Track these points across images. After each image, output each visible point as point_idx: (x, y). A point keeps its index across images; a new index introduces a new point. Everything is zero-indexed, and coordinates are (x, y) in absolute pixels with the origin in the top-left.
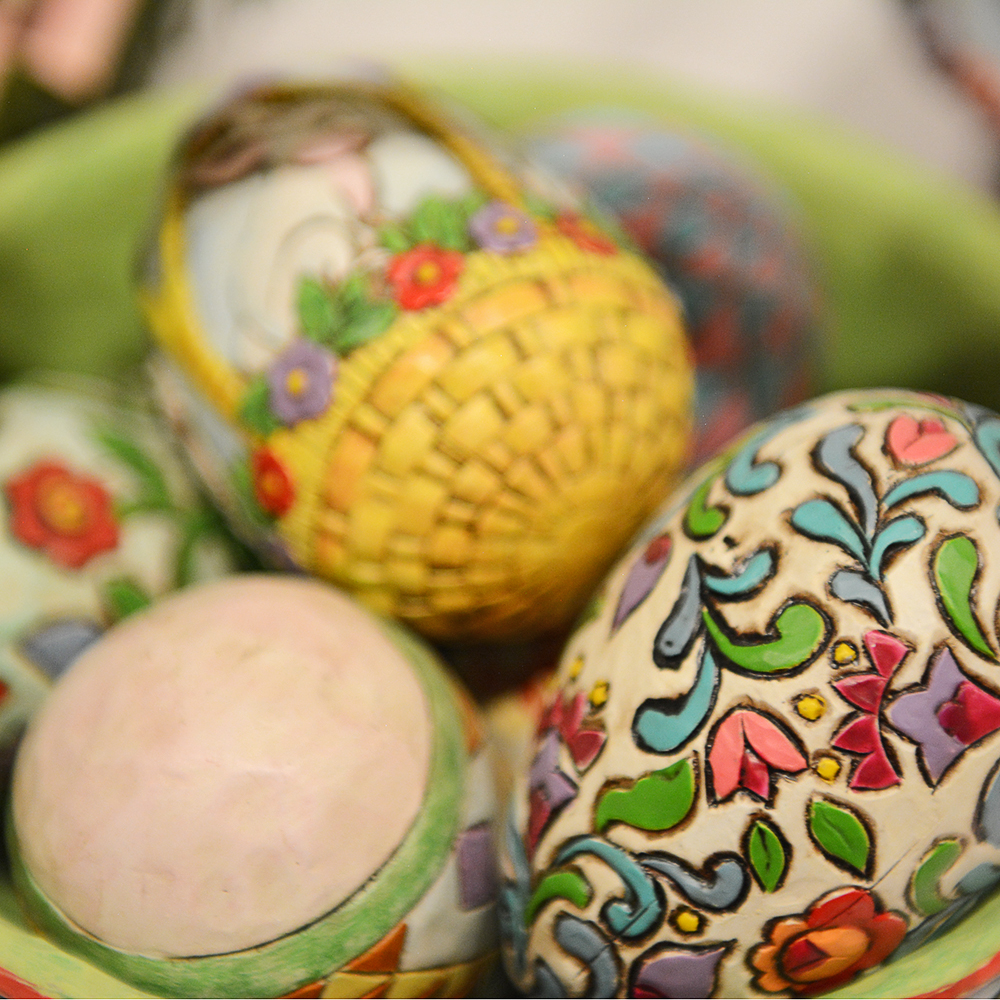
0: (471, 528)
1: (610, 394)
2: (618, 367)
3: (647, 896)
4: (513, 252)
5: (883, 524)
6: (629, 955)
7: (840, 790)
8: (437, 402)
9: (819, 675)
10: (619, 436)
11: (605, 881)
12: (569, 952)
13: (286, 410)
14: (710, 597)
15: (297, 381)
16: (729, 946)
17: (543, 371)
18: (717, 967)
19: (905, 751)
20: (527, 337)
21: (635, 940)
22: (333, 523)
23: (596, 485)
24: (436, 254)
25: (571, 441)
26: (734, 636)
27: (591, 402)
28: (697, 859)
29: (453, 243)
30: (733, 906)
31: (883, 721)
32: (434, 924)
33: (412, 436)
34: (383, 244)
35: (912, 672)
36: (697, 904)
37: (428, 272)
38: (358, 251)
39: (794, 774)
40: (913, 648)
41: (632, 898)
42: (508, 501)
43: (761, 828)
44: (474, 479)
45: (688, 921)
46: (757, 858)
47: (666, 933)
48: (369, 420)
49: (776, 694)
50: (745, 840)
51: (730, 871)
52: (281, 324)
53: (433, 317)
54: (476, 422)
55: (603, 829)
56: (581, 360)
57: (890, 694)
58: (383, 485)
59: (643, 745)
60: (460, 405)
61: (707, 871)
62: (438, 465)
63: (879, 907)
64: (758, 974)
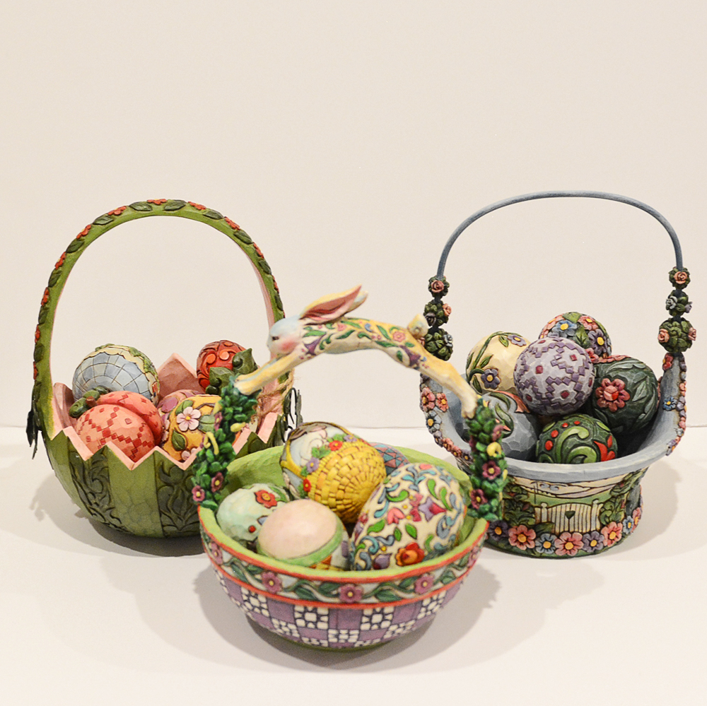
0: (344, 490)
1: (370, 467)
2: (371, 463)
3: (376, 546)
4: (352, 442)
5: (418, 477)
6: (373, 557)
7: (411, 522)
8: (338, 466)
9: (407, 501)
10: (372, 475)
11: (368, 543)
12: (362, 559)
13: (310, 470)
14: (387, 492)
15: (312, 464)
16: (391, 554)
17: (357, 462)
18: (389, 559)
19: (422, 515)
20: (354, 455)
21: (373, 554)
22: (318, 492)
23: (367, 483)
24: (337, 442)
25: (363, 474)
26: (392, 497)
27: (366, 468)
28: (385, 536)
29: (341, 441)
30: (392, 545)
31: (419, 510)
32: (337, 557)
33: (333, 472)
34: (328, 441)
35: (423, 501)
36: (385, 545)
37: (336, 445)
38: (323, 442)
39: (402, 519)
40: (423, 496)
41: (373, 546)
42: (350, 485)
43: (397, 530)
44: (345, 480)
45: (384, 549)
46: (396, 535)
47: (380, 552)
48: (325, 470)
49: (399, 505)
50: (394, 532)
51: (391, 538)
52: (309, 456)
53: (337, 452)
54: (345, 470)
55: (368, 534)
56: (364, 460)
57: (419, 505)
58: (328, 482)
59: (375, 517)
60: (342, 467)
61: (387, 539)
62: (338, 478)
63: (418, 547)
64: (397, 560)
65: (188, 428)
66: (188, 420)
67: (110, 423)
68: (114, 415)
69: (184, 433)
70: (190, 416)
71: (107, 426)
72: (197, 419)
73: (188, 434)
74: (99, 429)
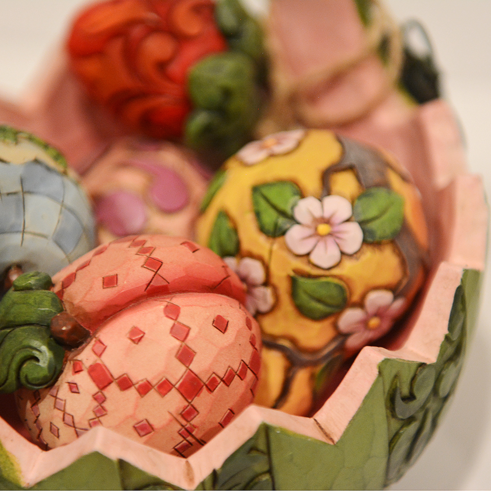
65: (343, 253)
66: (330, 234)
67: (185, 356)
68: (181, 332)
69: (335, 272)
70: (327, 221)
71: (183, 369)
72: (348, 220)
73: (348, 269)
74: (165, 387)
